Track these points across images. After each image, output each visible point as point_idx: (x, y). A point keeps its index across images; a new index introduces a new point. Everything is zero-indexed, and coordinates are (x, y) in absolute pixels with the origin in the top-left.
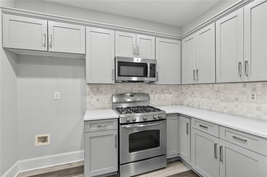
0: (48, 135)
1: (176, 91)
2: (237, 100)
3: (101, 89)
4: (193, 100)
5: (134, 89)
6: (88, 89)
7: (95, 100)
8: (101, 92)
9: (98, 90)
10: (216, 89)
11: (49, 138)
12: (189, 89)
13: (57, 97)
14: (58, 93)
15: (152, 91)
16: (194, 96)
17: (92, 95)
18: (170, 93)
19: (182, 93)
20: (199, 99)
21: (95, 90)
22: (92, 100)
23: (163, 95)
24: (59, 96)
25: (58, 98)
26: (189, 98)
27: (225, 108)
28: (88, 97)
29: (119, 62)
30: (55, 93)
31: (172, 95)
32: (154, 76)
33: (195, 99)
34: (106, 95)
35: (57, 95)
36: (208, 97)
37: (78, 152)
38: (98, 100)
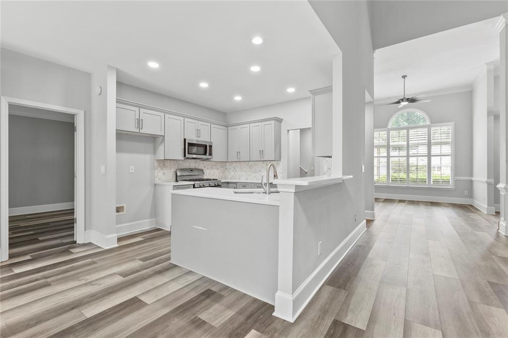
0: (125, 205)
1: (222, 167)
2: (260, 171)
3: (166, 164)
4: (235, 174)
5: (191, 165)
6: (156, 164)
7: (162, 174)
8: (166, 167)
9: (164, 165)
10: (250, 165)
11: (125, 208)
12: (232, 165)
13: (132, 170)
14: (133, 167)
15: (205, 167)
16: (236, 171)
17: (159, 169)
18: (218, 169)
19: (226, 169)
20: (239, 173)
21: (162, 164)
22: (159, 174)
23: (212, 170)
24: (133, 169)
25: (133, 172)
26: (232, 172)
27: (255, 177)
28: (156, 171)
29: (188, 143)
30: (130, 167)
31: (219, 171)
32: (211, 155)
33: (236, 173)
34: (171, 169)
35: (132, 168)
36: (245, 171)
37: (148, 220)
38: (164, 174)
